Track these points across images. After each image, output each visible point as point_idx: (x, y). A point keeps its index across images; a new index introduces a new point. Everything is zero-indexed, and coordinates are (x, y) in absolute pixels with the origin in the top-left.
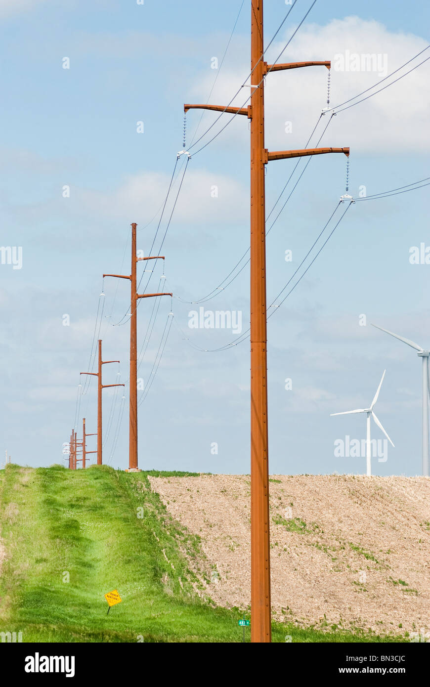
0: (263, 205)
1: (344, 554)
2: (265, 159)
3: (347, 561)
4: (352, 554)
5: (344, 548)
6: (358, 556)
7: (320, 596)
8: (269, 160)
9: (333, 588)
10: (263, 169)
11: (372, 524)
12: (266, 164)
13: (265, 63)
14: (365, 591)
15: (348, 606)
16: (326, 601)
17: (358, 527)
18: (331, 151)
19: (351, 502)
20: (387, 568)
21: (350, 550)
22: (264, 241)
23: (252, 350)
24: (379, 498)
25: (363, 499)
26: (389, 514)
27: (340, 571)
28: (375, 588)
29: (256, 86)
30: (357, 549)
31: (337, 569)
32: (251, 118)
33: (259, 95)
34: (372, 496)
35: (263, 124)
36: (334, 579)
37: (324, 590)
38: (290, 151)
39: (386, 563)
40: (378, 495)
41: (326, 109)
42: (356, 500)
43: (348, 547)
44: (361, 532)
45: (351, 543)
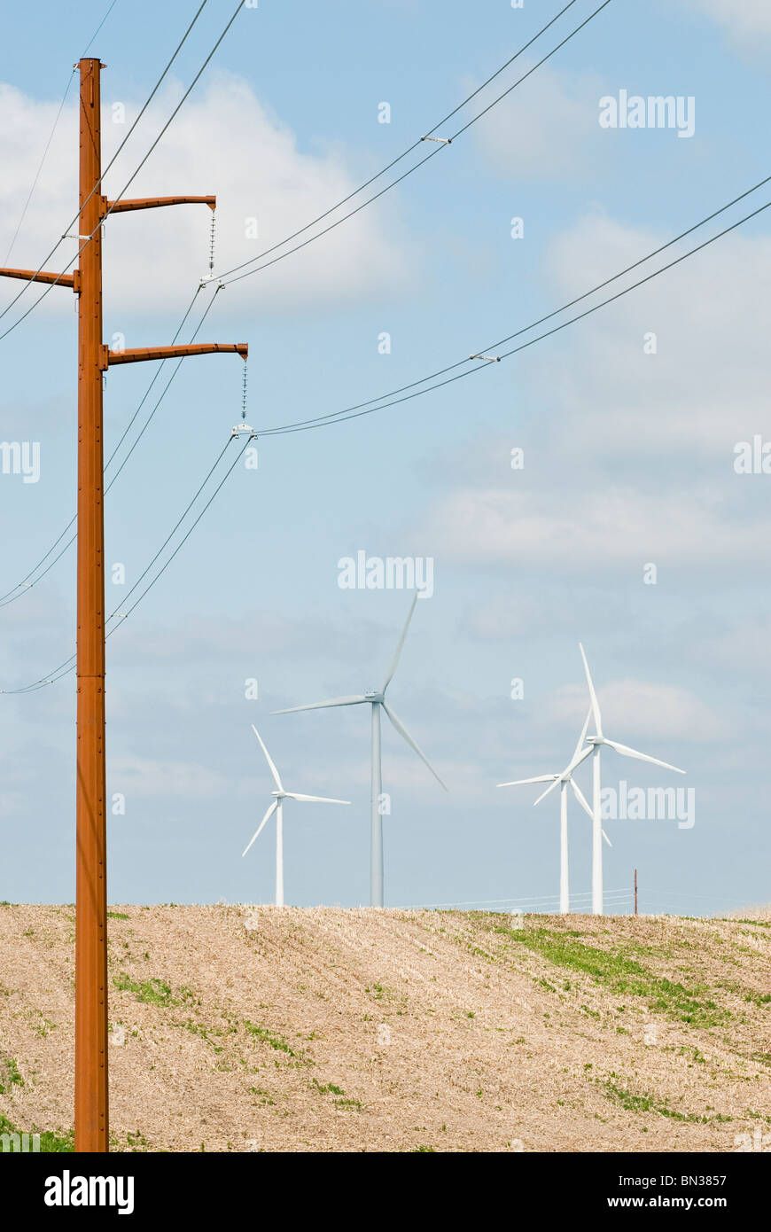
0: (100, 441)
1: (236, 1040)
2: (103, 361)
3: (241, 1053)
4: (249, 1041)
5: (235, 1031)
6: (259, 1044)
7: (193, 1113)
8: (110, 364)
9: (216, 1100)
10: (100, 378)
11: (285, 990)
12: (106, 370)
13: (104, 198)
14: (271, 1103)
15: (241, 1130)
16: (204, 1121)
17: (258, 995)
18: (216, 349)
19: (249, 951)
20: (310, 1064)
21: (246, 1034)
22: (101, 503)
23: (79, 690)
24: (296, 945)
25: (270, 946)
26: (313, 972)
27: (228, 1070)
28: (287, 1099)
29: (87, 238)
30: (257, 1031)
31: (223, 1067)
32: (80, 292)
33: (92, 253)
34: (284, 942)
35: (99, 303)
36: (218, 1084)
37: (201, 1103)
38: (147, 349)
39: (308, 1056)
40: (294, 939)
41: (207, 278)
42: (256, 948)
43: (242, 1029)
44: (265, 1003)
45: (249, 1022)
